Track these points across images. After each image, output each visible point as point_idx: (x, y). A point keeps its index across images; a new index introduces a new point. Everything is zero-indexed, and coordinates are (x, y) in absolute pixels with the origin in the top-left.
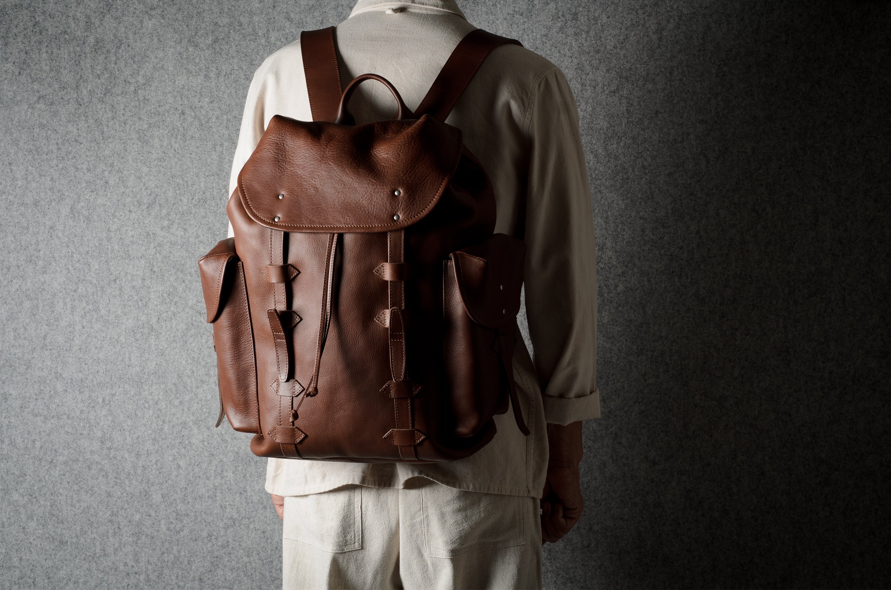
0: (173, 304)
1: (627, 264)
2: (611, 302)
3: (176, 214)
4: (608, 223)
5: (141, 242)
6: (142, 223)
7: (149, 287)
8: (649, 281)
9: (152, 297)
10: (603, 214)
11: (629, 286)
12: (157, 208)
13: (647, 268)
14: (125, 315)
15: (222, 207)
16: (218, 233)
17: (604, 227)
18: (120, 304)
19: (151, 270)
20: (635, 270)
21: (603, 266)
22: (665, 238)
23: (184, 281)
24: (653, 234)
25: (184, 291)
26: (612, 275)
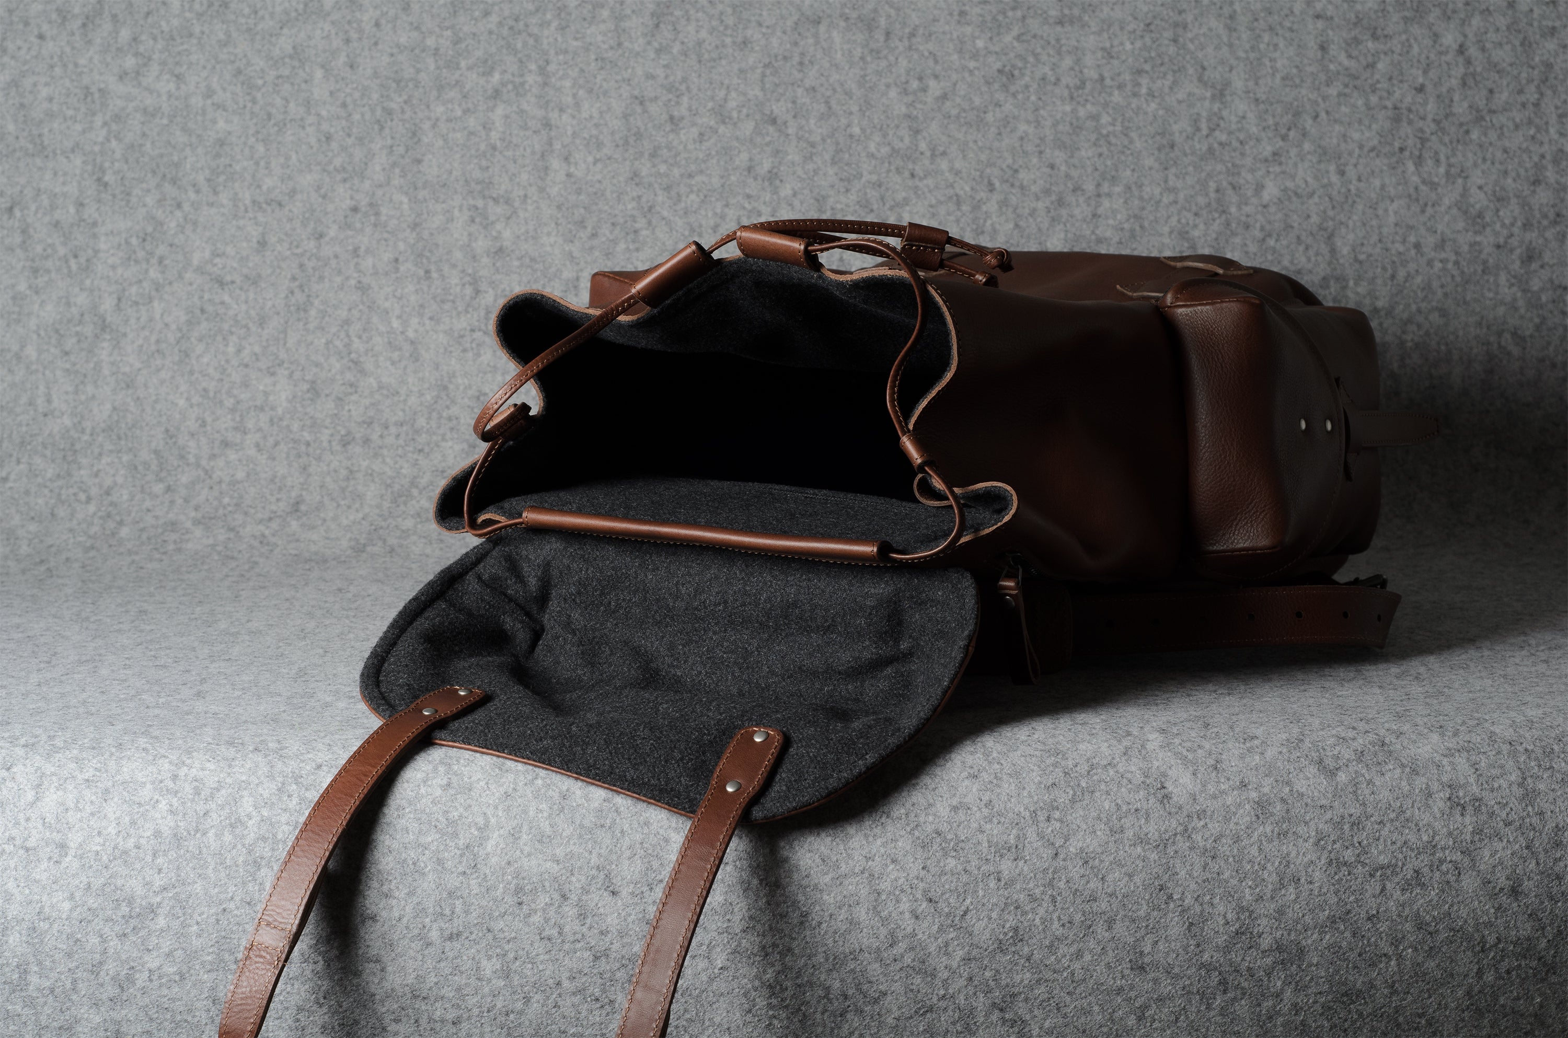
0: (154, 261)
1: (1284, 131)
2: (1247, 227)
3: (155, 39)
4: (1235, 30)
5: (70, 113)
6: (71, 66)
7: (95, 224)
8: (1342, 173)
9: (102, 247)
10: (1221, 8)
11: (1290, 184)
12: (107, 26)
13: (1335, 141)
14: (37, 293)
15: (267, 16)
16: (260, 82)
17: (1225, 39)
18: (24, 267)
19: (99, 180)
20: (1307, 146)
21: (1224, 138)
22: (1380, 66)
23: (179, 206)
24: (1350, 56)
25: (181, 228)
26: (1248, 161)
